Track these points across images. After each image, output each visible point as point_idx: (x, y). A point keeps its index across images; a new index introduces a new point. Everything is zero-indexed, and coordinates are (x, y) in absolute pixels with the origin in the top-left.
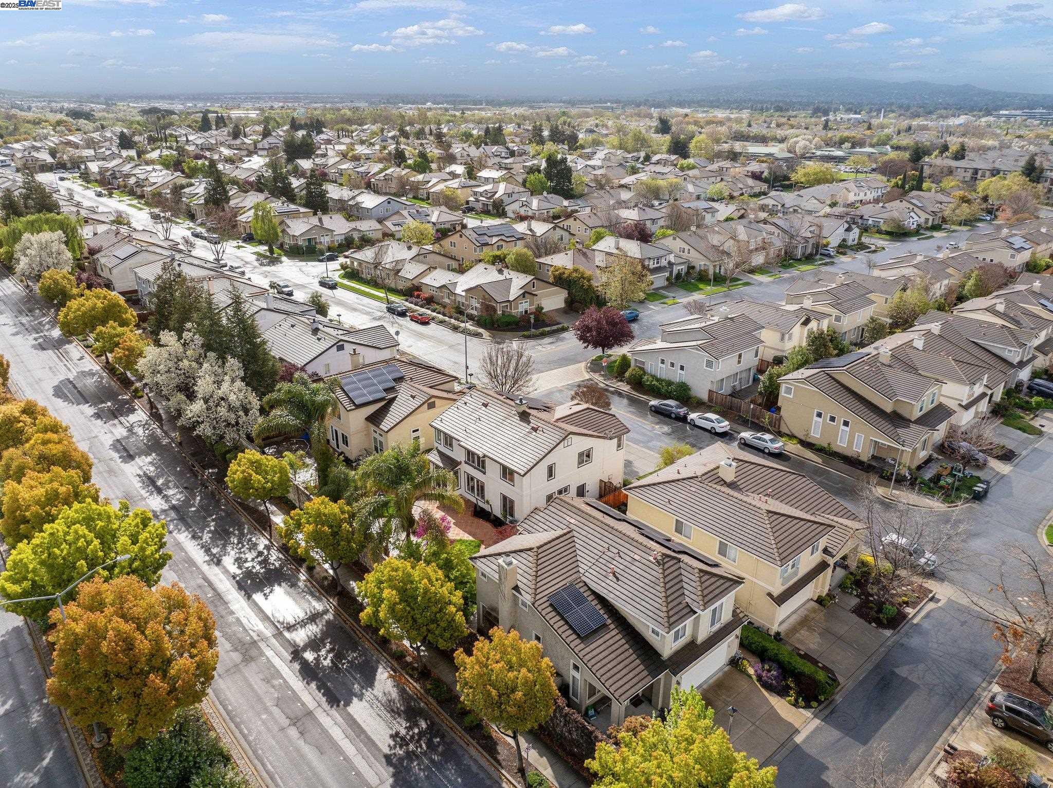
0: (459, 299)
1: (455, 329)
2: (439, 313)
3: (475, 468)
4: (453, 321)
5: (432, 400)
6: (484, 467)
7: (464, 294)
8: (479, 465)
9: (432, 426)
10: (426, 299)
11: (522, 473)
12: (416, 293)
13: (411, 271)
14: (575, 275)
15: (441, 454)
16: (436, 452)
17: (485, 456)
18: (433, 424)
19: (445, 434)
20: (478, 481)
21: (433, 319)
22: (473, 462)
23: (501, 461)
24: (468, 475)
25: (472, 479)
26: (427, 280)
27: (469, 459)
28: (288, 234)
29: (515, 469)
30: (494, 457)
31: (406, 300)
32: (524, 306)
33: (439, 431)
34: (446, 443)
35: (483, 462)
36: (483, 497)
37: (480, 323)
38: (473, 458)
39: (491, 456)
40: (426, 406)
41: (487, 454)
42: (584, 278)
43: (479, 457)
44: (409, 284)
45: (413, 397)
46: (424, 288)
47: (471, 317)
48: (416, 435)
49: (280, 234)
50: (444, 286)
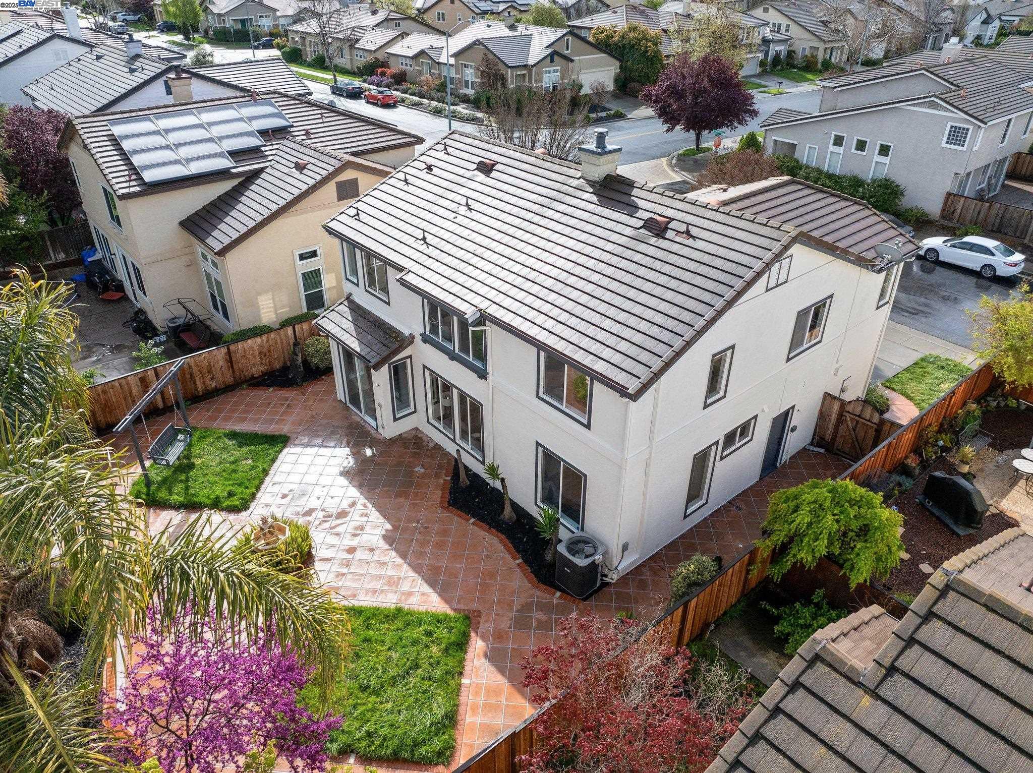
0: (445, 72)
1: (438, 112)
2: (413, 94)
3: (453, 357)
4: (434, 103)
5: (348, 175)
6: (480, 354)
7: (452, 61)
8: (464, 348)
9: (331, 232)
10: (394, 76)
11: (633, 386)
12: (379, 70)
13: (372, 41)
14: (632, 35)
15: (359, 313)
16: (344, 309)
17: (483, 318)
18: (334, 225)
19: (369, 254)
20: (463, 397)
21: (403, 101)
22: (449, 338)
23: (542, 336)
24: (435, 378)
25: (447, 387)
26: (397, 49)
27: (434, 329)
28: (212, 13)
29: (600, 367)
30: (516, 322)
31: (365, 81)
32: (550, 78)
33: (353, 245)
34: (372, 283)
35: (480, 339)
36: (479, 443)
37: (475, 103)
38: (447, 323)
39: (508, 318)
40: (331, 189)
41: (493, 310)
42: (647, 40)
43: (464, 324)
44: (370, 58)
45: (300, 167)
46: (392, 61)
47: (465, 100)
48: (310, 265)
49: (202, 14)
50: (422, 53)
